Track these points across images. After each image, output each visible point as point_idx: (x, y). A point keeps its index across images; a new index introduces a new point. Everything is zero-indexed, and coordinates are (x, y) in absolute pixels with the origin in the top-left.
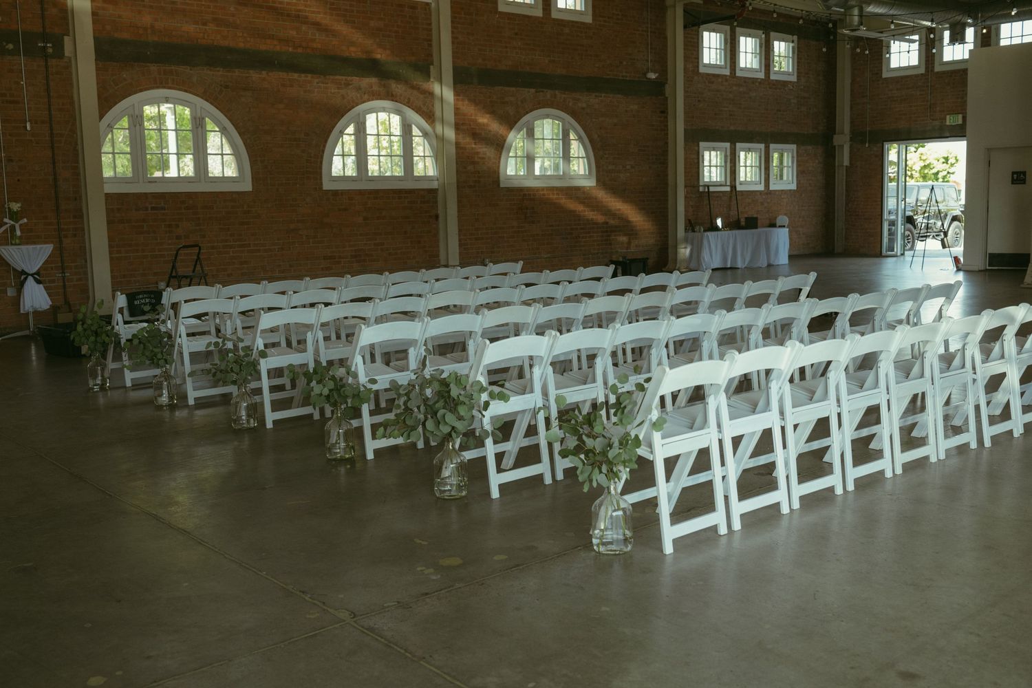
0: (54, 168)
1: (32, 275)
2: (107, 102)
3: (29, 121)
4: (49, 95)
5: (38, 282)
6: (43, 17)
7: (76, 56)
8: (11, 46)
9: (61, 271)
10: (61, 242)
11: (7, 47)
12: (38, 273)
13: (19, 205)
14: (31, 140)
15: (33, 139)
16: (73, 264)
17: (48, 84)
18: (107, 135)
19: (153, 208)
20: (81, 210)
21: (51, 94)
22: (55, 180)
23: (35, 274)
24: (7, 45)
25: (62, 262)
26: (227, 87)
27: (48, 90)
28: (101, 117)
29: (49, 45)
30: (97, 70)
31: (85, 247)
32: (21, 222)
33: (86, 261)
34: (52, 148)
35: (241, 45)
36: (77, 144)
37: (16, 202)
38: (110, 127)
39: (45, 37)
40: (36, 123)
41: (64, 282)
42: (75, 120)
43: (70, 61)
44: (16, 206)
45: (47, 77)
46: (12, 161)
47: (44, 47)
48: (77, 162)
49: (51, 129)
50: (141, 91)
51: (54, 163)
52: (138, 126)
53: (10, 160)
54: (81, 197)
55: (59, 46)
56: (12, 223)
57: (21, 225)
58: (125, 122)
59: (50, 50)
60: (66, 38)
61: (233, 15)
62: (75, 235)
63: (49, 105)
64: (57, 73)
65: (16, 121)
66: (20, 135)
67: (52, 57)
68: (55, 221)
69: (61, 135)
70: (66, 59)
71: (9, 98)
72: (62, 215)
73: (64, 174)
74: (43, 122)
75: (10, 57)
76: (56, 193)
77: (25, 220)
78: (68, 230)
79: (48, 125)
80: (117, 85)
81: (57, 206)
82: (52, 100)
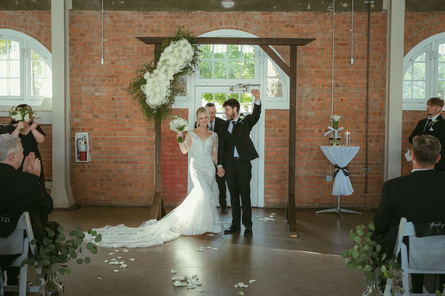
0: (367, 91)
1: (342, 169)
2: (411, 42)
3: (354, 57)
4: (369, 38)
5: (346, 174)
7: (391, 8)
8: (345, 5)
9: (365, 166)
10: (367, 145)
11: (343, 6)
12: (346, 168)
13: (339, 117)
14: (353, 71)
15: (354, 70)
16: (374, 162)
17: (368, 31)
18: (409, 67)
20: (384, 122)
21: (371, 38)
22: (367, 99)
23: (345, 168)
24: (343, 4)
25: (367, 159)
27: (368, 36)
28: (406, 53)
29: (372, 2)
30: (405, 19)
31: (384, 150)
32: (339, 129)
33: (384, 161)
34: (368, 77)
36: (385, 74)
37: (338, 115)
38: (412, 61)
40: (358, 59)
41: (366, 175)
42: (386, 56)
43: (386, 13)
44: (337, 118)
45: (369, 25)
46: (339, 86)
47: (369, 4)
48: (384, 87)
49: (368, 64)
50: (438, 32)
51: (368, 87)
52: (433, 60)
53: (337, 86)
54: (384, 113)
55: (379, 2)
56: (334, 130)
57: (339, 132)
58: (423, 57)
59: (373, 6)
62: (377, 141)
63: (368, 46)
64: (376, 22)
65: (344, 58)
66: (345, 67)
67: (374, 11)
68: (364, 130)
69: (374, 67)
70: (383, 12)
71: (341, 42)
72: (370, 125)
73: (374, 95)
74: (363, 58)
75: (344, 13)
76: (367, 109)
77: (342, 128)
78: (373, 136)
79: (366, 60)
80: (420, 29)
81: (367, 119)
82: (371, 42)
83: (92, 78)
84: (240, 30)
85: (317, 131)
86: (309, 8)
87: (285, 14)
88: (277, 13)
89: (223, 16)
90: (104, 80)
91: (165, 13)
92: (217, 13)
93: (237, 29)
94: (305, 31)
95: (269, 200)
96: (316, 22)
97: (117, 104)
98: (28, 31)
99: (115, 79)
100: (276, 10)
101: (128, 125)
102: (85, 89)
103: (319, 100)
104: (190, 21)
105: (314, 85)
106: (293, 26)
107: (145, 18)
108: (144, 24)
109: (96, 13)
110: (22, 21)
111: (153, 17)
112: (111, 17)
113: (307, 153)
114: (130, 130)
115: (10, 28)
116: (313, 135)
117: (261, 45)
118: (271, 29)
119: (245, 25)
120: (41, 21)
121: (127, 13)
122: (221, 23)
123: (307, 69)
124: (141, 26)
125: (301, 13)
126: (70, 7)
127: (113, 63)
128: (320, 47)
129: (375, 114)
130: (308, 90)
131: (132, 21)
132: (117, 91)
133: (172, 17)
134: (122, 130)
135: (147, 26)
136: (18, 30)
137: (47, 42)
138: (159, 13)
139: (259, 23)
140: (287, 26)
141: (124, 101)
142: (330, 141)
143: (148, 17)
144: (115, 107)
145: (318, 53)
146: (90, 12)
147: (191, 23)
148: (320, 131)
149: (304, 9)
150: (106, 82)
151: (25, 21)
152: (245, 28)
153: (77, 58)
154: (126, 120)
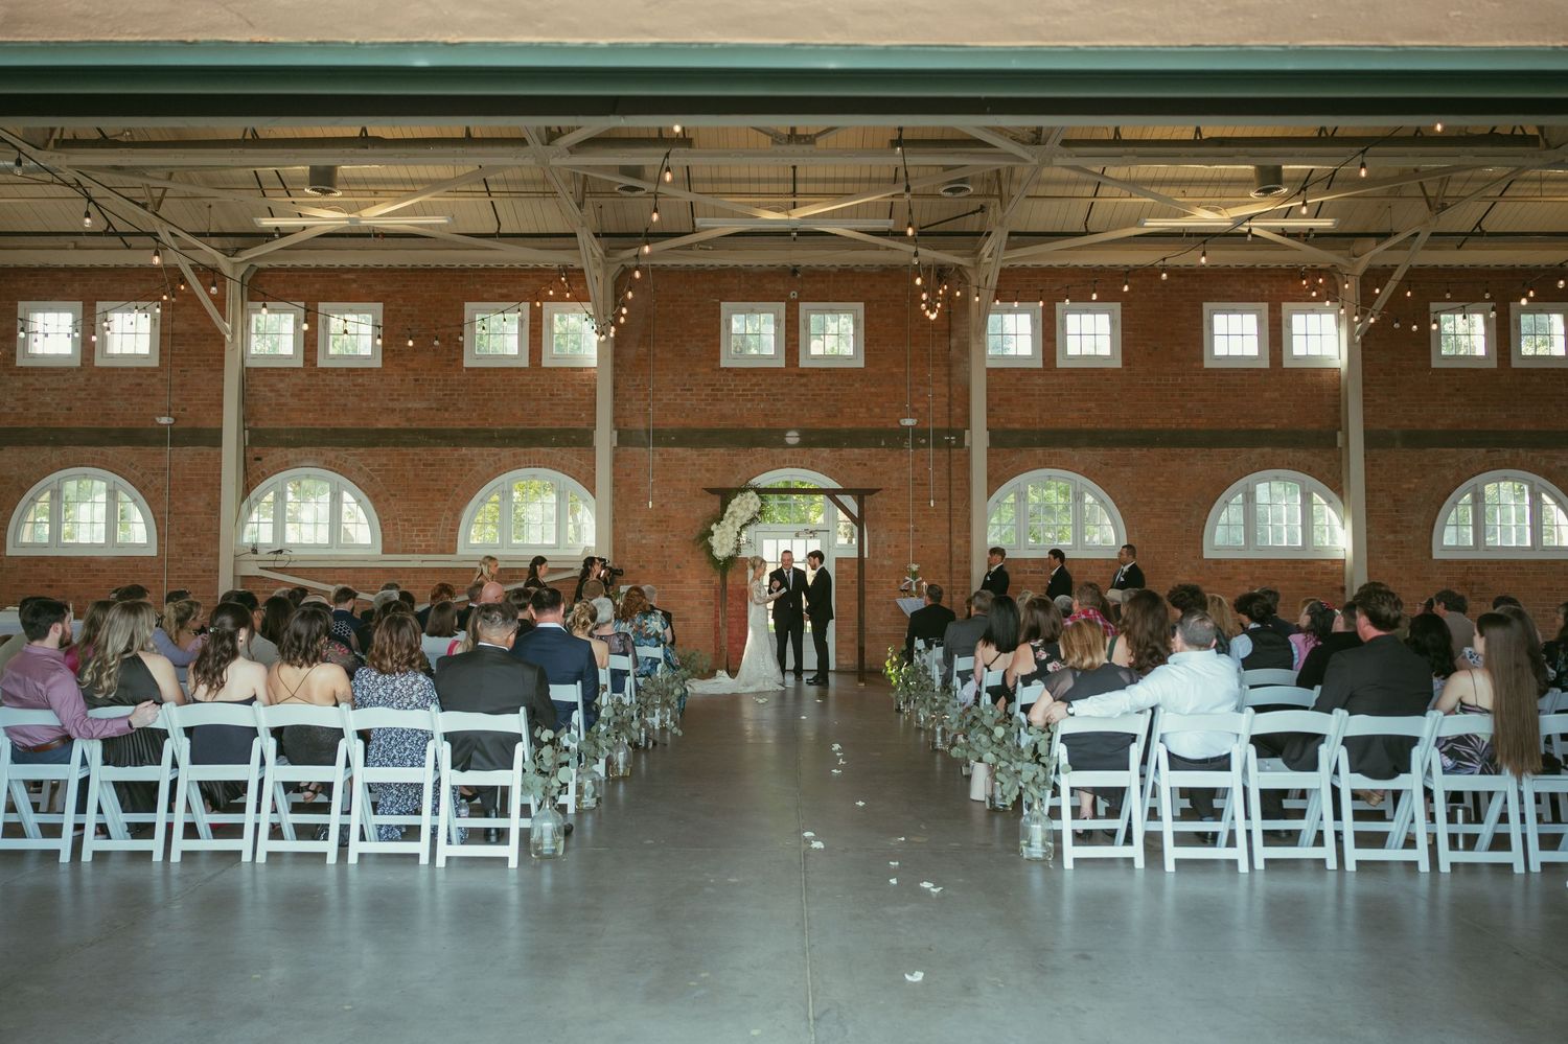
0: (950, 536)
2: (995, 481)
3: (934, 499)
4: (950, 477)
6: (950, 416)
7: (973, 445)
8: (923, 441)
11: (920, 442)
13: (919, 566)
14: (933, 515)
15: (935, 513)
17: (950, 470)
18: (994, 510)
19: (1032, 572)
20: (968, 572)
21: (952, 477)
22: (950, 546)
24: (920, 440)
26: (1107, 464)
27: (950, 474)
28: (990, 494)
29: (953, 438)
30: (988, 457)
32: (917, 580)
34: (950, 521)
35: (1124, 426)
36: (970, 517)
37: (918, 564)
38: (998, 502)
39: (950, 432)
40: (939, 500)
42: (970, 497)
43: (968, 450)
44: (915, 567)
45: (950, 463)
46: (918, 531)
47: (949, 440)
49: (950, 506)
50: (1027, 471)
51: (950, 533)
52: (1022, 502)
53: (916, 531)
54: (969, 561)
55: (960, 439)
56: (912, 580)
57: (917, 582)
58: (1011, 499)
59: (954, 442)
60: (967, 432)
61: (1116, 400)
63: (950, 486)
64: (958, 460)
65: (923, 500)
66: (925, 510)
67: (955, 447)
68: (947, 580)
69: (958, 510)
70: (966, 449)
71: (919, 482)
72: (954, 575)
73: (958, 542)
74: (944, 500)
75: (922, 450)
76: (951, 557)
77: (920, 579)
78: (958, 588)
79: (947, 501)
80: (1006, 467)
81: (951, 568)
82: (953, 483)
83: (639, 523)
84: (807, 468)
85: (894, 581)
86: (883, 444)
87: (856, 450)
88: (847, 450)
89: (787, 454)
90: (652, 526)
91: (722, 450)
92: (780, 450)
93: (802, 468)
94: (879, 470)
95: (842, 662)
96: (891, 459)
97: (667, 553)
98: (566, 470)
99: (664, 524)
100: (846, 447)
101: (679, 577)
102: (630, 536)
103: (896, 546)
104: (750, 458)
105: (891, 530)
106: (865, 465)
107: (699, 456)
108: (697, 462)
109: (643, 449)
110: (559, 459)
111: (708, 455)
112: (661, 455)
113: (884, 607)
114: (681, 582)
115: (545, 467)
116: (890, 587)
117: (829, 496)
118: (841, 467)
119: (812, 463)
120: (580, 459)
121: (679, 451)
122: (785, 461)
123: (881, 512)
124: (694, 465)
125: (873, 450)
126: (615, 444)
127: (662, 506)
128: (897, 487)
129: (959, 562)
130: (883, 536)
131: (684, 459)
132: (666, 537)
133: (729, 455)
134: (672, 582)
135: (701, 465)
136: (555, 469)
137: (590, 485)
138: (716, 450)
139: (827, 461)
140: (858, 464)
141: (675, 549)
142: (907, 592)
143: (702, 455)
144: (664, 557)
145: (894, 494)
146: (636, 449)
147: (751, 461)
148: (898, 582)
149: (878, 446)
150: (655, 528)
151: (562, 459)
152: (812, 467)
153: (621, 500)
154: (677, 571)
